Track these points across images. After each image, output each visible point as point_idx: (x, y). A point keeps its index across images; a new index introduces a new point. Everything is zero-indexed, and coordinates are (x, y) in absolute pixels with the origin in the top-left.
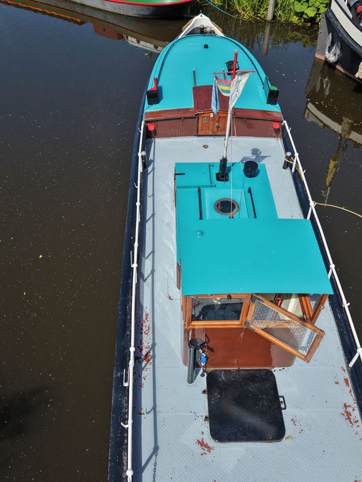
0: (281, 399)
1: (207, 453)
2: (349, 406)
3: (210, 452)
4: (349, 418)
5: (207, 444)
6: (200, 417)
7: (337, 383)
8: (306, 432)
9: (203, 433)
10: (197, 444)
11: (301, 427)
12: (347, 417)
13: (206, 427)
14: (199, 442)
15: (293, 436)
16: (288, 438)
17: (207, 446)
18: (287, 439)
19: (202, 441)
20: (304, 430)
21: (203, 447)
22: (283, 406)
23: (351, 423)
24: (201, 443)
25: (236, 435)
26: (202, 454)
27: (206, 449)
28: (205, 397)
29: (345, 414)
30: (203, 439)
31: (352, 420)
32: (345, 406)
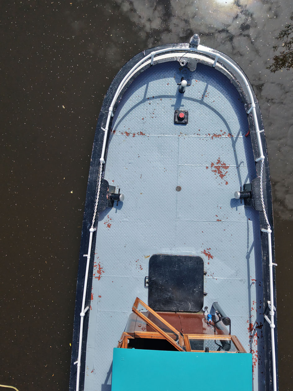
0: (147, 285)
1: (206, 250)
2: (97, 278)
3: (204, 250)
4: (100, 268)
5: (206, 256)
6: (210, 275)
7: (100, 297)
8: (134, 260)
9: (208, 263)
10: (213, 256)
11: (136, 264)
12: (101, 270)
13: (206, 267)
14: (212, 257)
15: (144, 258)
16: (148, 257)
17: (206, 254)
18: (148, 255)
19: (209, 258)
20: (135, 262)
21: (208, 254)
22: (147, 280)
23: (99, 266)
24: (210, 256)
25: (185, 260)
26: (210, 249)
27: (207, 252)
28: (205, 291)
29: (101, 272)
30: (209, 259)
31: (98, 267)
32: (99, 278)
